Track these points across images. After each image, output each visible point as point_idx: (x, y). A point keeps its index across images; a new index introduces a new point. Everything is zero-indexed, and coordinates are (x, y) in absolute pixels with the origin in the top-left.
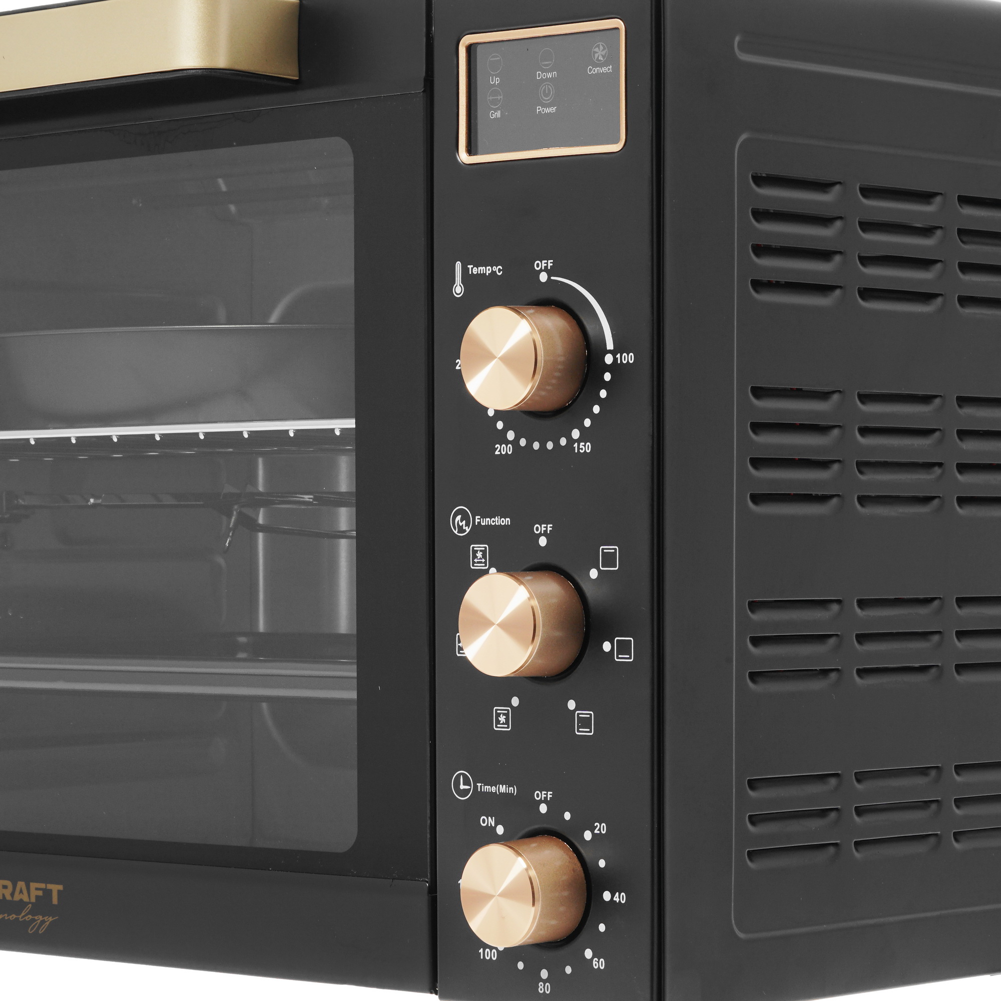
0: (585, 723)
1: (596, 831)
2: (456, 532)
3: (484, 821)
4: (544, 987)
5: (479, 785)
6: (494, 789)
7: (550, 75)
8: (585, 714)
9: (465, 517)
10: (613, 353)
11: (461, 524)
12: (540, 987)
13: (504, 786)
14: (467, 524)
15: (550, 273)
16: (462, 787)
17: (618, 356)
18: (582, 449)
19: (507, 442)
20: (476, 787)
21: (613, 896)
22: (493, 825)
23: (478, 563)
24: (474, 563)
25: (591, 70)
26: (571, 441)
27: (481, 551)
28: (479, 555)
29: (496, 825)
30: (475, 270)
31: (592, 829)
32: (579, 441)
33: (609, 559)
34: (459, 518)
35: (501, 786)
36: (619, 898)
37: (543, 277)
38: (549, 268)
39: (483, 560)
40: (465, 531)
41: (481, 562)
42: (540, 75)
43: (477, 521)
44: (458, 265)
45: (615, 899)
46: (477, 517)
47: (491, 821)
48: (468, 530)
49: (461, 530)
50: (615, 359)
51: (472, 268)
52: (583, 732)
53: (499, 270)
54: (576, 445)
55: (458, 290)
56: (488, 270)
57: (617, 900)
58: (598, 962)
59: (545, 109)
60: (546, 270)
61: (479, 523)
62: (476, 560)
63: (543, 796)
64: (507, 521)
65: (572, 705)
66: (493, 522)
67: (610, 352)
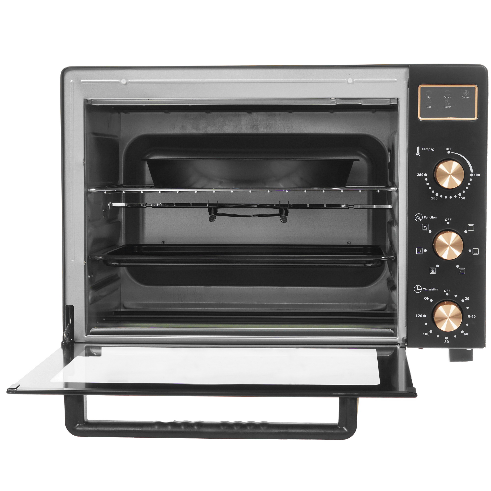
0: (462, 271)
1: (466, 300)
2: (417, 220)
3: (425, 298)
4: (446, 342)
5: (424, 289)
6: (429, 290)
7: (448, 98)
8: (462, 269)
9: (420, 216)
10: (473, 173)
11: (418, 218)
12: (445, 342)
13: (433, 289)
14: (421, 218)
15: (451, 151)
16: (418, 289)
17: (475, 174)
18: (462, 199)
19: (436, 196)
20: (423, 289)
21: (471, 316)
22: (429, 299)
23: (425, 229)
24: (423, 229)
25: (463, 97)
26: (458, 196)
27: (426, 226)
28: (425, 227)
29: (430, 299)
30: (424, 149)
31: (464, 299)
32: (461, 197)
33: (471, 228)
34: (418, 216)
35: (432, 289)
36: (473, 316)
37: (449, 152)
38: (451, 150)
39: (427, 228)
40: (420, 220)
41: (426, 229)
42: (445, 97)
43: (424, 217)
44: (418, 148)
45: (472, 317)
46: (424, 216)
47: (428, 298)
48: (421, 220)
49: (418, 220)
50: (474, 175)
51: (423, 149)
52: (462, 273)
53: (433, 150)
54: (460, 197)
55: (418, 154)
56: (429, 150)
57: (473, 317)
58: (466, 334)
59: (447, 107)
60: (450, 150)
61: (425, 218)
62: (424, 228)
63: (447, 291)
64: (436, 217)
65: (458, 266)
66: (430, 218)
67: (472, 173)
